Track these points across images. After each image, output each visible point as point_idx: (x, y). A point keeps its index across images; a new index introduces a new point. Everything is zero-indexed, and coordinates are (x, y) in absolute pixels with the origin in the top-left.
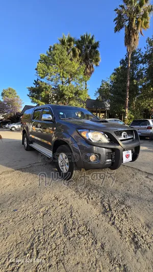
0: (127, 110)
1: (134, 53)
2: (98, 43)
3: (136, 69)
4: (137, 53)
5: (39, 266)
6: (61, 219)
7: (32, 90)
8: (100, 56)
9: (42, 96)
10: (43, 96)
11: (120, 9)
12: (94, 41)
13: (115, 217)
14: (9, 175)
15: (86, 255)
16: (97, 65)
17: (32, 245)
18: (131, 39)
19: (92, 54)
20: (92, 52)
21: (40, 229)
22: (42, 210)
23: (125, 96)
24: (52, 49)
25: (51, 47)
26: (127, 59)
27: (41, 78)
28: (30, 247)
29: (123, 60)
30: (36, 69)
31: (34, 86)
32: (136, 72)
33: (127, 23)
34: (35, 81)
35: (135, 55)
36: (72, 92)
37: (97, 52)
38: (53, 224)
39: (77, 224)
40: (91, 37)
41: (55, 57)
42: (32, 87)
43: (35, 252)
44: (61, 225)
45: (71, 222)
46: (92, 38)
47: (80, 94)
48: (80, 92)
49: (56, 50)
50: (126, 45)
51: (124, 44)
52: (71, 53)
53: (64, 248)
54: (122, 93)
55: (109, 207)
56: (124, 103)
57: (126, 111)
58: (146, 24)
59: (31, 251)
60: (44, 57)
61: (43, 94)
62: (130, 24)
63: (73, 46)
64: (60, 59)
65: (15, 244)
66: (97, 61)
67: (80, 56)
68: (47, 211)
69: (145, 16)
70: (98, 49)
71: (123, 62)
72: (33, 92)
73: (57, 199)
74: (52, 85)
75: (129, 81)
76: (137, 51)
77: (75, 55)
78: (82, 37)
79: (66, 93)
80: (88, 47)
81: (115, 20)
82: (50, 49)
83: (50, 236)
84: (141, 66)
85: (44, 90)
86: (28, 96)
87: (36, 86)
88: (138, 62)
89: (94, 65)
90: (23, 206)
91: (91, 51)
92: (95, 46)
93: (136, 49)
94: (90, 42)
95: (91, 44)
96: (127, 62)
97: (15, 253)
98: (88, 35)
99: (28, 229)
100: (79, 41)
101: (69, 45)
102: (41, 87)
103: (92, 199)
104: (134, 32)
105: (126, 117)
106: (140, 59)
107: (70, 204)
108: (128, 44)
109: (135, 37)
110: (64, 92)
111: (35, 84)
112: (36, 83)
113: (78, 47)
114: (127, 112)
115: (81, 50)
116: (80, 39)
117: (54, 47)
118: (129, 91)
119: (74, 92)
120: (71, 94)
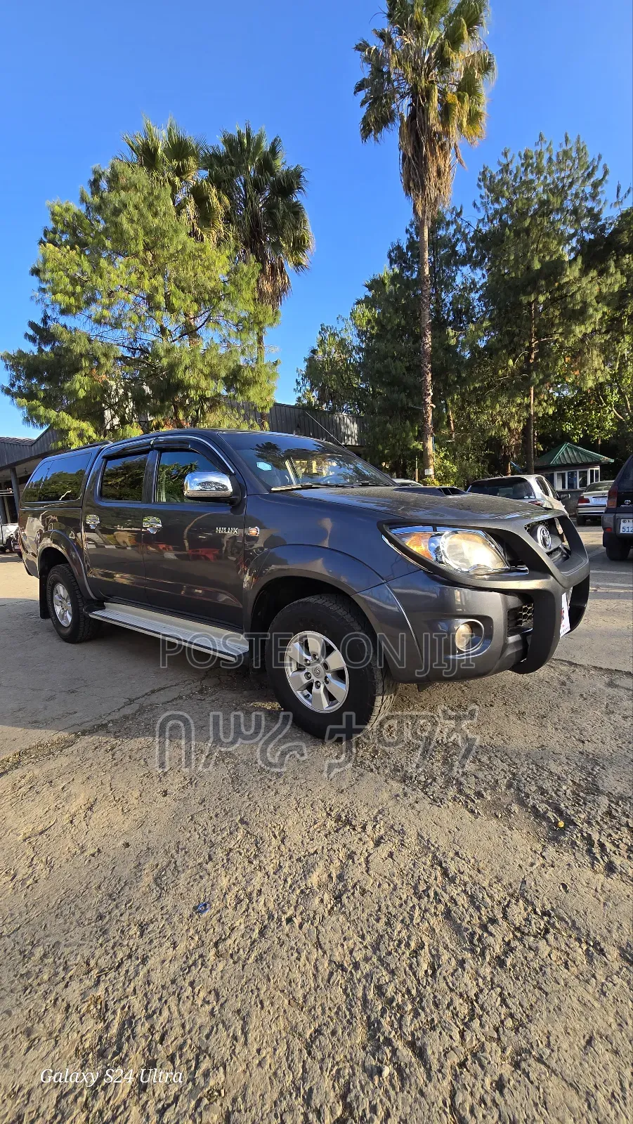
0: (430, 444)
1: (438, 222)
2: (297, 174)
3: (448, 284)
4: (448, 224)
5: (459, 1099)
6: (420, 898)
7: (25, 367)
8: (309, 226)
9: (75, 392)
10: (82, 394)
11: (376, 44)
12: (283, 164)
13: (602, 846)
14: (63, 761)
15: (597, 1005)
16: (298, 264)
17: (373, 1027)
18: (427, 170)
19: (279, 215)
20: (276, 206)
21: (358, 956)
22: (314, 880)
23: (419, 391)
24: (104, 184)
25: (98, 175)
26: (412, 245)
27: (64, 312)
28: (372, 1037)
29: (399, 248)
30: (36, 272)
31: (31, 348)
32: (448, 298)
33: (404, 107)
34: (32, 325)
35: (441, 233)
36: (215, 376)
37: (296, 211)
38: (399, 926)
39: (488, 900)
40: (266, 146)
41: (123, 219)
42: (21, 354)
43: (406, 1054)
44: (433, 921)
45: (463, 900)
46: (273, 151)
47: (248, 383)
48: (247, 373)
49: (125, 188)
50: (408, 189)
51: (401, 186)
52: (191, 208)
53: (504, 1001)
54: (409, 379)
55: (558, 811)
56: (415, 415)
57: (425, 449)
58: (474, 117)
59: (387, 1050)
60: (68, 217)
61: (80, 384)
62: (418, 113)
63: (197, 175)
64: (148, 232)
65: (297, 1044)
66: (299, 245)
67: (228, 219)
68: (340, 877)
69: (468, 87)
70: (297, 197)
71: (403, 257)
72: (29, 377)
73: (348, 822)
74: (117, 339)
75: (429, 333)
76: (448, 217)
77: (205, 216)
78: (229, 141)
79: (190, 378)
80: (258, 187)
81: (360, 87)
82: (95, 184)
83: (421, 974)
84: (465, 275)
85: (85, 363)
86: (8, 392)
87: (41, 351)
88: (454, 260)
89: (289, 266)
90: (224, 882)
91: (271, 207)
92: (287, 186)
93: (445, 208)
94: (266, 165)
95: (273, 174)
96: (418, 256)
97: (327, 1083)
98: (254, 135)
99: (310, 969)
100: (215, 156)
101: (180, 172)
102: (68, 350)
103: (479, 795)
104: (438, 142)
105: (430, 472)
106: (461, 248)
107: (412, 832)
108: (416, 186)
109: (441, 163)
110: (180, 374)
111: (32, 339)
112: (42, 333)
113: (216, 181)
114: (431, 451)
115: (230, 198)
116: (223, 149)
117: (114, 178)
118: (432, 370)
119: (223, 374)
120: (213, 384)
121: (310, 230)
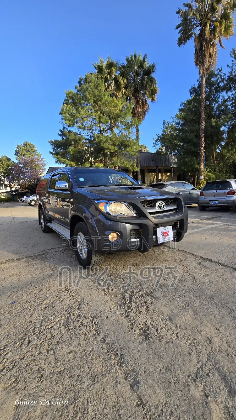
0: (202, 166)
1: (212, 75)
2: (153, 66)
3: (215, 101)
4: (216, 75)
7: (56, 144)
8: (157, 85)
9: (69, 152)
10: (72, 153)
11: (185, 9)
12: (147, 64)
16: (153, 100)
18: (205, 55)
19: (145, 84)
20: (144, 80)
23: (198, 145)
24: (83, 82)
25: (81, 79)
26: (200, 86)
27: (69, 126)
29: (194, 88)
30: (61, 114)
31: (60, 139)
32: (215, 105)
33: (197, 31)
34: (61, 131)
35: (212, 79)
36: (114, 144)
37: (152, 80)
40: (141, 59)
41: (87, 93)
42: (56, 141)
46: (144, 60)
47: (126, 146)
48: (126, 143)
49: (89, 83)
50: (196, 64)
51: (194, 63)
52: (113, 85)
54: (195, 140)
56: (197, 155)
57: (201, 168)
58: (227, 29)
60: (71, 95)
61: (71, 149)
62: (203, 31)
63: (116, 73)
64: (95, 96)
66: (153, 92)
67: (126, 87)
69: (225, 17)
70: (153, 75)
71: (195, 91)
72: (58, 148)
74: (86, 134)
75: (203, 121)
76: (216, 73)
77: (118, 87)
78: (128, 60)
79: (106, 146)
80: (137, 74)
81: (178, 27)
82: (80, 83)
84: (224, 95)
85: (73, 143)
86: (51, 153)
87: (63, 139)
88: (219, 90)
89: (149, 101)
90: (24, 298)
91: (142, 80)
92: (148, 72)
93: (215, 67)
94: (141, 65)
95: (143, 68)
96: (201, 91)
98: (137, 56)
100: (124, 66)
101: (110, 73)
102: (68, 138)
104: (210, 43)
105: (202, 177)
106: (222, 84)
108: (200, 62)
109: (211, 51)
110: (102, 145)
111: (60, 135)
112: (62, 133)
113: (123, 74)
114: (203, 169)
115: (127, 79)
116: (126, 63)
117: (86, 80)
118: (205, 136)
119: (117, 143)
120: (113, 147)
121: (158, 87)
